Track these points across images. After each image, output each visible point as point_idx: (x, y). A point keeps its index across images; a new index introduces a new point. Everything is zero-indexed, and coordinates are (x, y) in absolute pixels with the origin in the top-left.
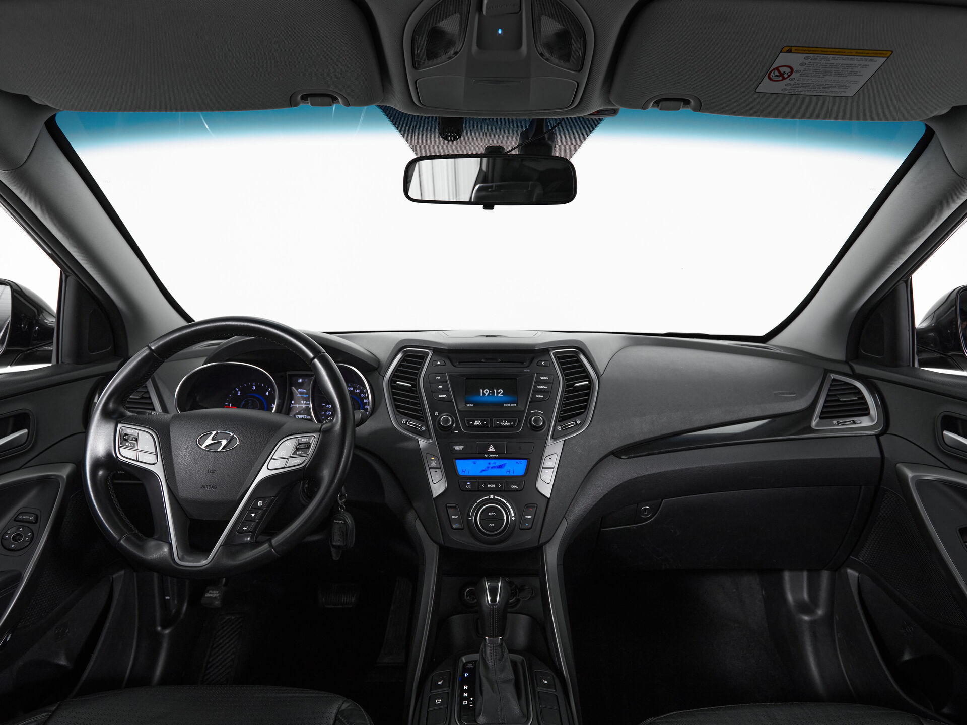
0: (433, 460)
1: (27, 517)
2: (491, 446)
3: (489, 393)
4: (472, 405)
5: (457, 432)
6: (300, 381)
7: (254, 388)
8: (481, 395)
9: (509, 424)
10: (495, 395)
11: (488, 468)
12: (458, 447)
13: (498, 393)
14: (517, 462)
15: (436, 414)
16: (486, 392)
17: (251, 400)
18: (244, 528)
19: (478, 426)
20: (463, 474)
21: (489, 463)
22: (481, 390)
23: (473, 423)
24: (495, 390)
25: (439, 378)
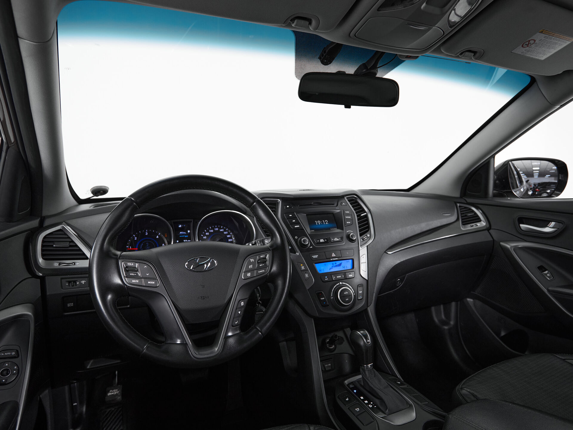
0: (302, 266)
1: (10, 353)
2: (333, 254)
3: (321, 223)
4: (314, 231)
5: (312, 247)
6: (180, 226)
7: (147, 234)
8: (317, 224)
9: (338, 240)
10: (324, 224)
11: (333, 267)
12: (315, 256)
13: (325, 222)
14: (347, 262)
15: (296, 237)
16: (319, 222)
17: (148, 242)
18: (236, 323)
19: (322, 243)
20: (320, 272)
21: (333, 264)
22: (316, 221)
23: (319, 241)
24: (323, 221)
25: (291, 215)
